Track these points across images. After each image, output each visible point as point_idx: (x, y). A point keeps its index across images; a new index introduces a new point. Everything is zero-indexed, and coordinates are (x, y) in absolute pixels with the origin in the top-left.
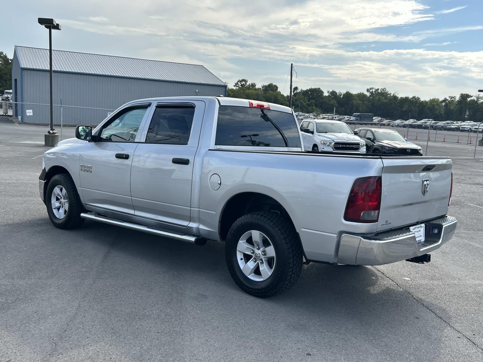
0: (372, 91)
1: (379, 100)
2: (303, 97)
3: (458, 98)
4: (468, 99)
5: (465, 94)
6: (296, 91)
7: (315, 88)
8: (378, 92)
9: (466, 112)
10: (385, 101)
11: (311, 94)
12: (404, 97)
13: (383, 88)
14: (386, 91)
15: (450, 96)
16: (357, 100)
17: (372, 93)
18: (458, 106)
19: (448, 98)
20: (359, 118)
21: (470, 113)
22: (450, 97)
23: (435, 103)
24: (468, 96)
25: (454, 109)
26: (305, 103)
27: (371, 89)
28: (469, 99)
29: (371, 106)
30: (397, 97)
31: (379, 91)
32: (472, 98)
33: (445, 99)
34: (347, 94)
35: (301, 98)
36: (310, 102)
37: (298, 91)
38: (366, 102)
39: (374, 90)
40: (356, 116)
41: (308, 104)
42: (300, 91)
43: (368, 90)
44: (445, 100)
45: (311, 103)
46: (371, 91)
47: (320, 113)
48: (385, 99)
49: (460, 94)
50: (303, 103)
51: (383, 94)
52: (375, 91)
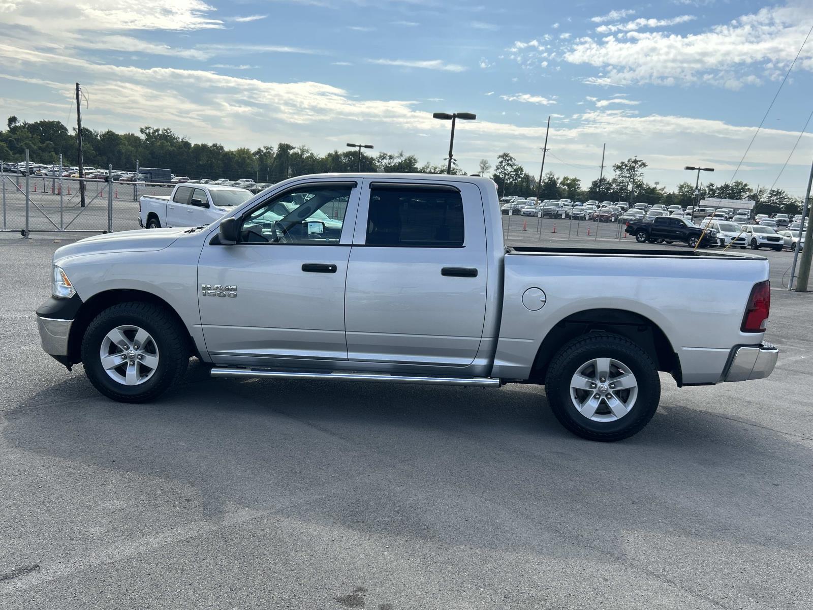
0: (149, 133)
1: (162, 146)
2: (30, 135)
3: (275, 150)
4: (289, 151)
5: (284, 144)
6: (14, 123)
7: (51, 120)
8: (159, 134)
9: (288, 169)
10: (171, 149)
11: (44, 131)
12: (200, 144)
13: (166, 129)
14: (172, 133)
15: (265, 145)
16: (127, 145)
17: (148, 135)
18: (278, 160)
19: (263, 149)
20: (149, 176)
21: (293, 171)
22: (265, 147)
23: (245, 156)
24: (289, 147)
25: (272, 165)
26: (35, 146)
27: (146, 128)
28: (291, 152)
29: (150, 156)
30: (190, 144)
31: (160, 132)
32: (295, 151)
33: (259, 149)
34: (109, 135)
35: (27, 138)
36: (44, 145)
37: (20, 123)
38: (141, 149)
39: (151, 131)
40: (145, 172)
41: (40, 148)
42: (22, 124)
43: (142, 131)
44: (259, 152)
45: (47, 146)
46: (147, 131)
47: (70, 165)
48: (172, 145)
49: (279, 144)
50: (32, 145)
51: (167, 138)
52: (152, 133)
